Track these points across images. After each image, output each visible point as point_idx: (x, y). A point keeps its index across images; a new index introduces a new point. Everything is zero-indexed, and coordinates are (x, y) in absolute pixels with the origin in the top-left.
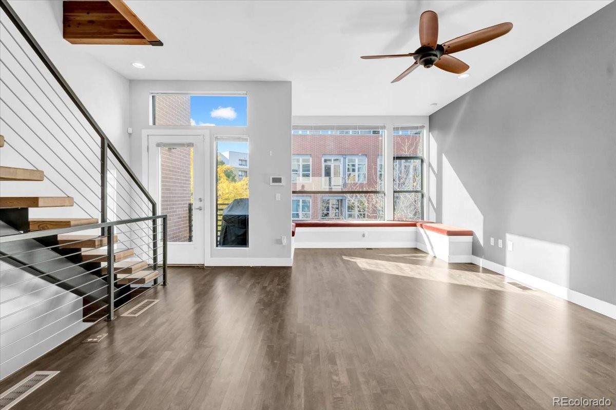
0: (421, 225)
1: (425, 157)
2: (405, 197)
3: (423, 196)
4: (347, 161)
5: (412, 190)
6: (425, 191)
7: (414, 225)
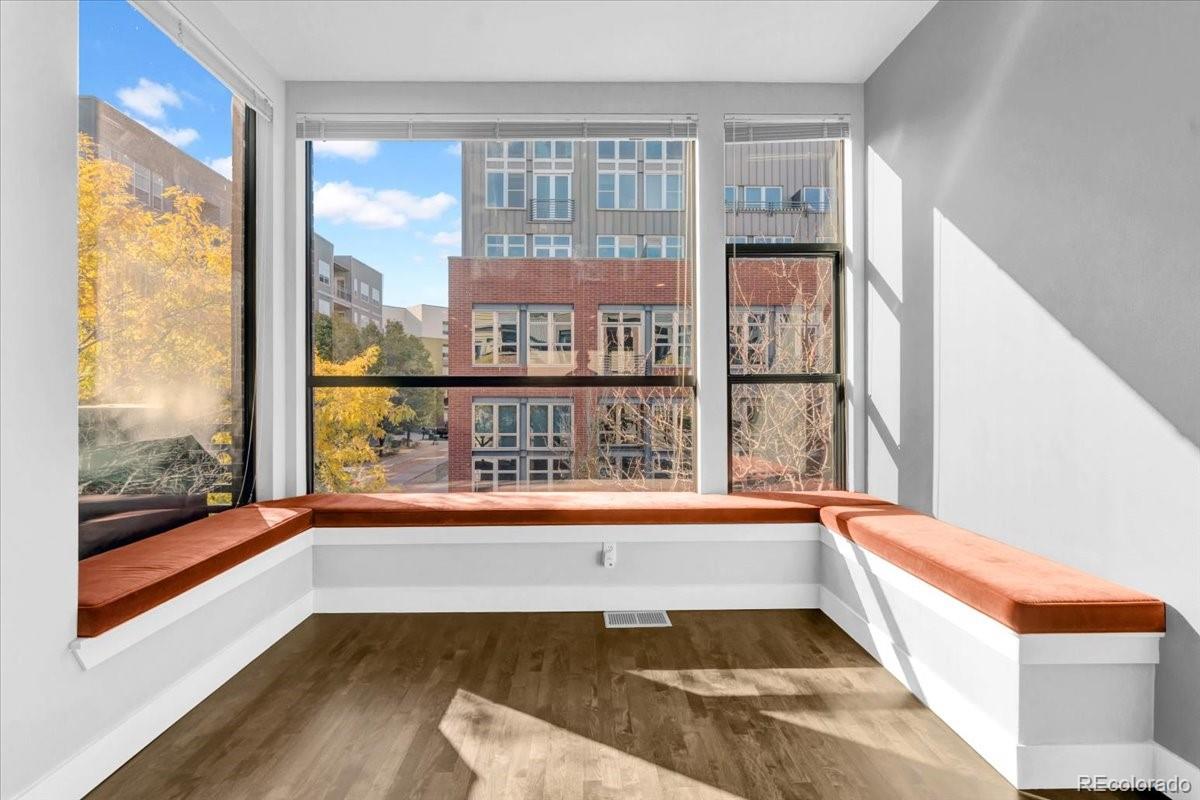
0: (842, 523)
1: (850, 244)
2: (781, 398)
3: (841, 395)
4: (653, 318)
5: (798, 371)
6: (850, 374)
7: (812, 516)
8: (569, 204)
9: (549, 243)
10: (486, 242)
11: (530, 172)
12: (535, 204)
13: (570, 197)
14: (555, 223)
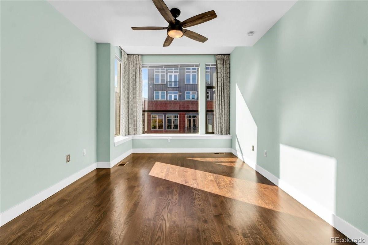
8: (178, 82)
9: (172, 93)
10: (155, 93)
11: (167, 74)
12: (168, 82)
13: (178, 81)
14: (174, 88)
